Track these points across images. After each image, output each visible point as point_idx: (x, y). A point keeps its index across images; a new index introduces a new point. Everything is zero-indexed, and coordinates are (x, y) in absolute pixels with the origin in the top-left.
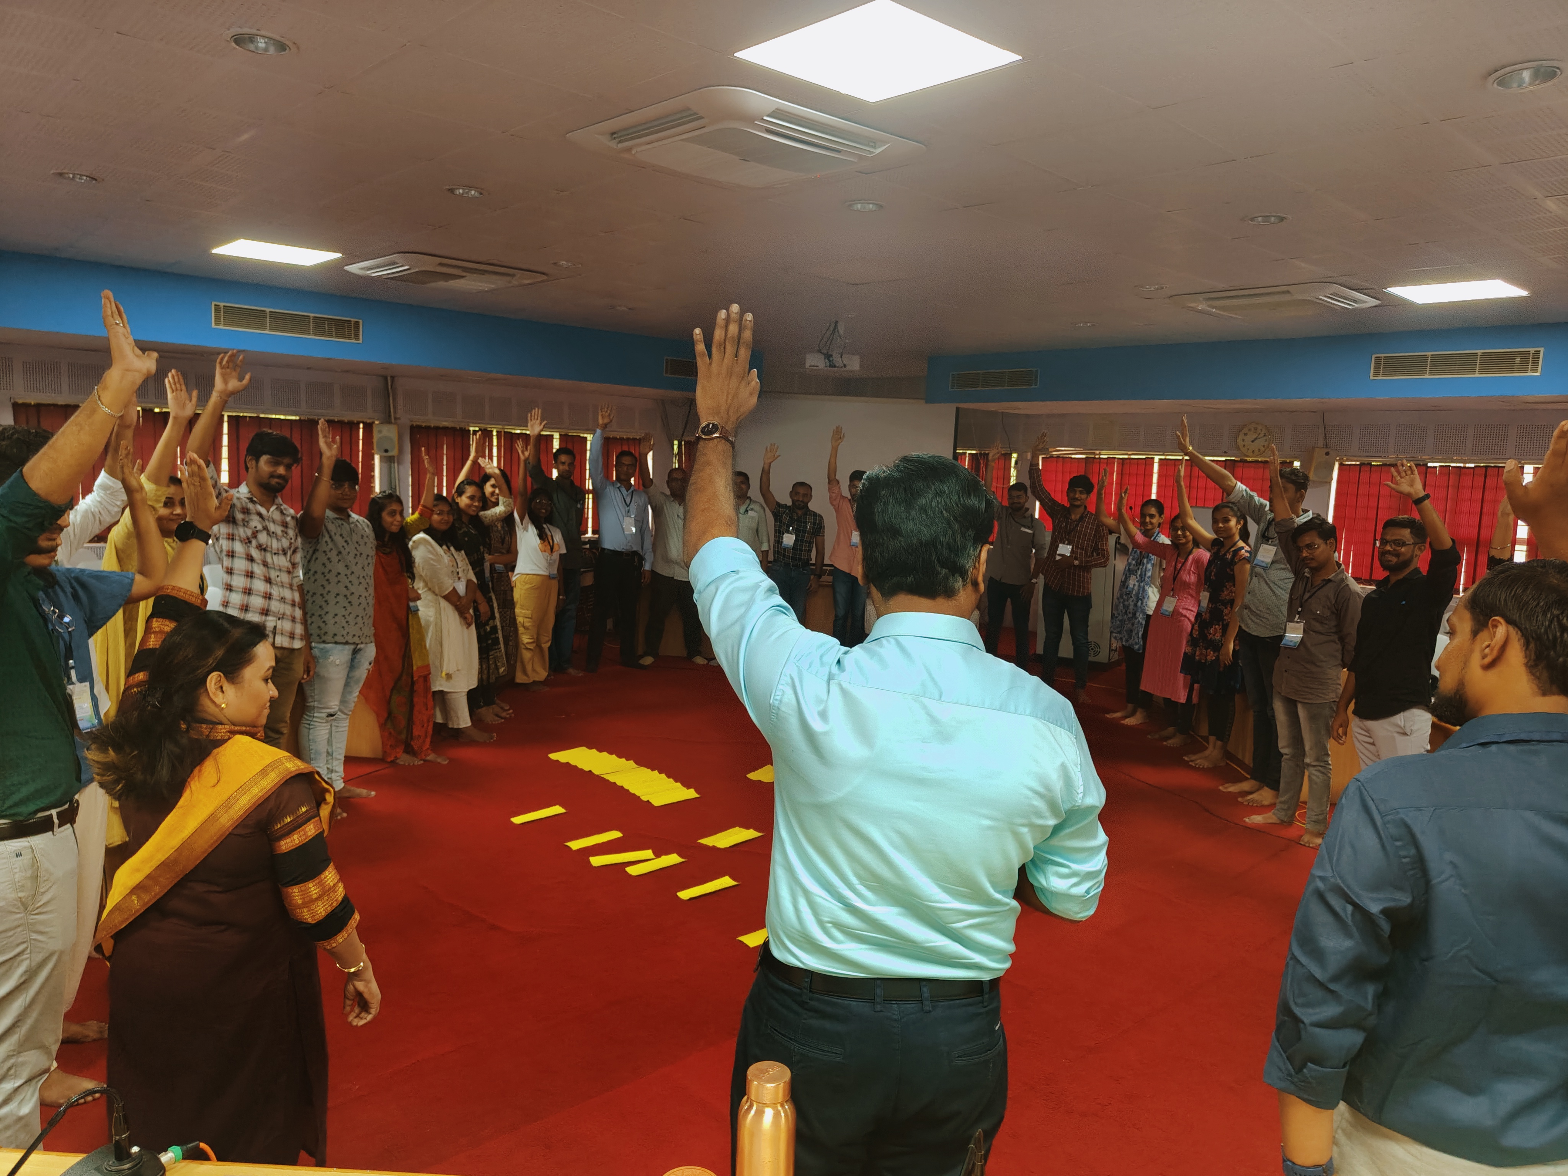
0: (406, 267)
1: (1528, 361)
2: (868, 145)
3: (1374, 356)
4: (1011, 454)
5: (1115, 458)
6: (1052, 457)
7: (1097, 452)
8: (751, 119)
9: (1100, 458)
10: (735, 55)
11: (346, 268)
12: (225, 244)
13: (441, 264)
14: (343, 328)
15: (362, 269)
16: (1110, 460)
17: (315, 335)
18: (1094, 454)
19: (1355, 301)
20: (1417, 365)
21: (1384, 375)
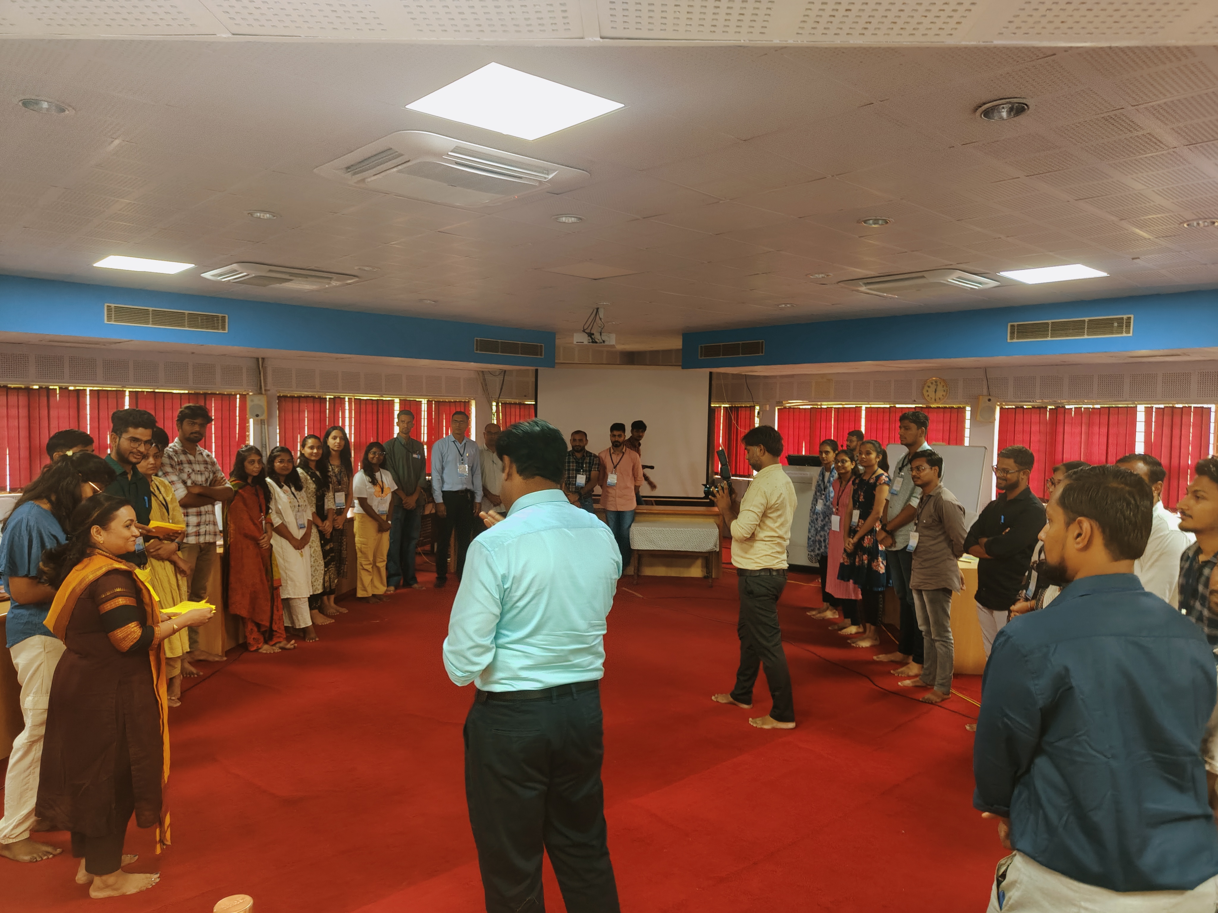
0: (245, 274)
1: (1123, 325)
2: (543, 173)
3: (1009, 324)
4: (754, 407)
5: (832, 408)
6: (785, 408)
7: (819, 403)
8: (439, 155)
9: (821, 408)
10: (406, 107)
11: (202, 275)
12: (101, 260)
13: (270, 271)
14: (211, 322)
15: (213, 276)
16: (829, 410)
17: (189, 327)
18: (817, 405)
19: (980, 283)
20: (1040, 330)
21: (1017, 338)
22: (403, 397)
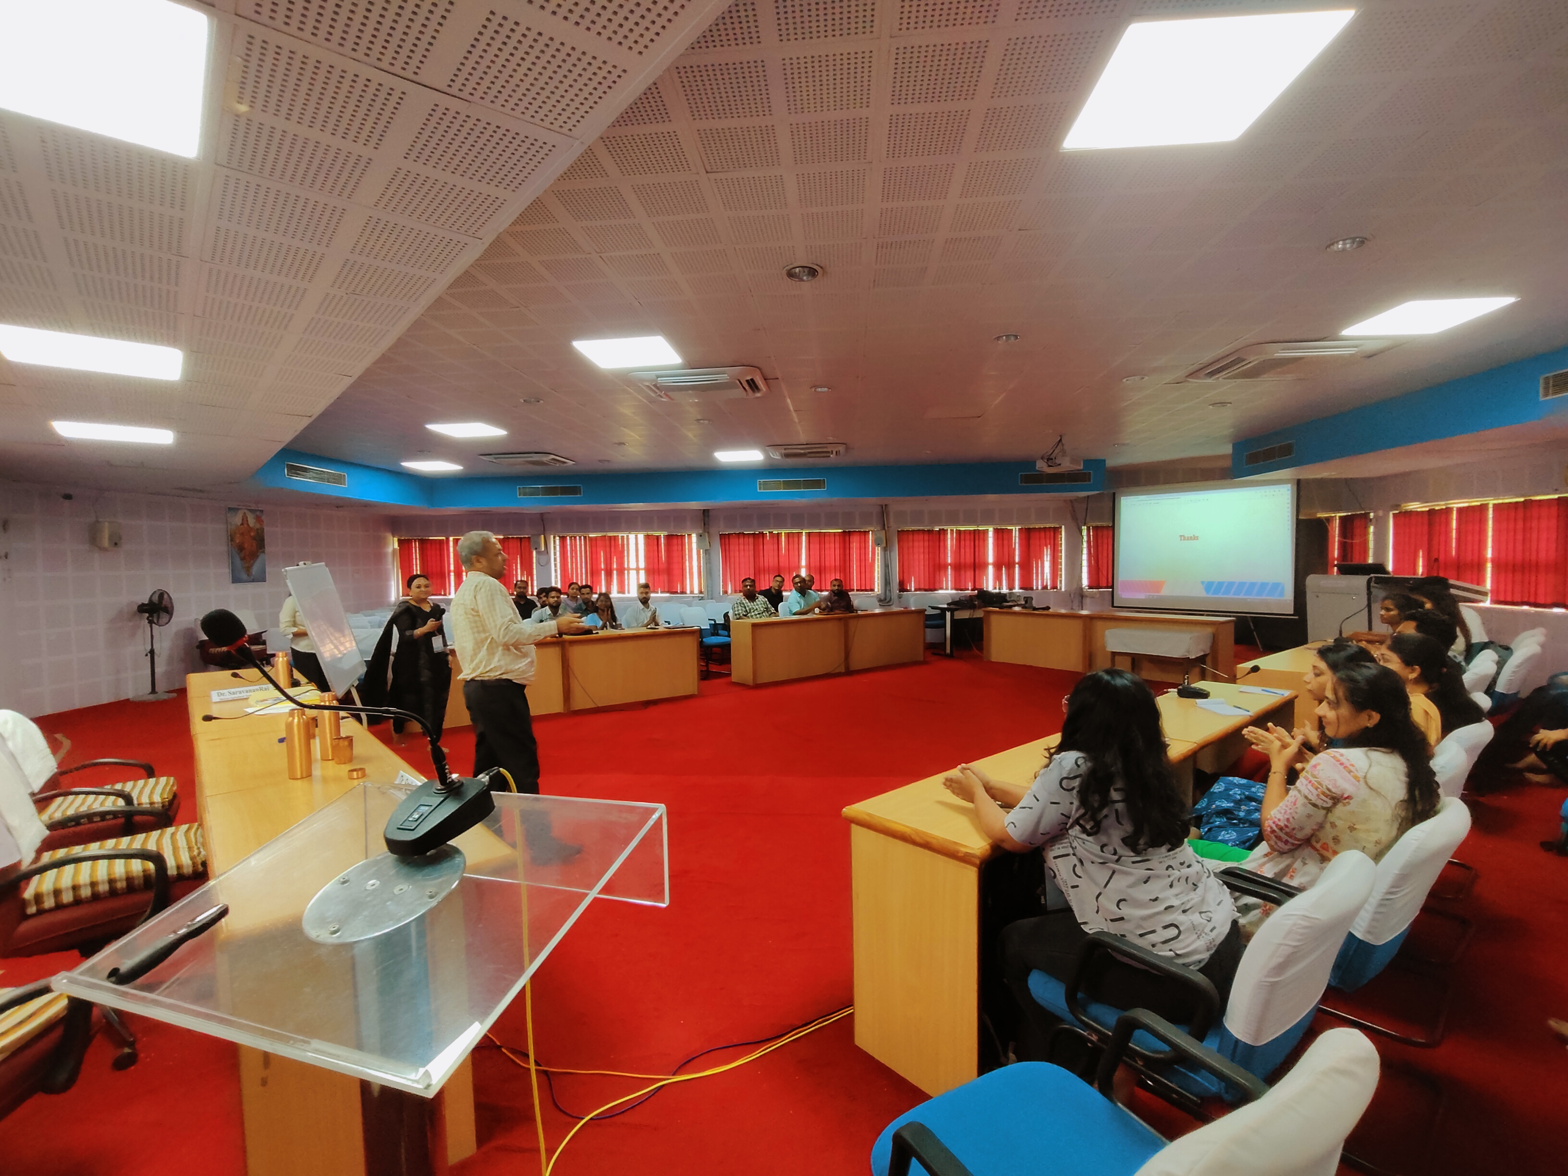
3: (1542, 377)
4: (1368, 513)
5: (1453, 507)
6: (1401, 512)
9: (1441, 509)
14: (816, 484)
16: (1449, 510)
17: (804, 489)
22: (996, 527)
